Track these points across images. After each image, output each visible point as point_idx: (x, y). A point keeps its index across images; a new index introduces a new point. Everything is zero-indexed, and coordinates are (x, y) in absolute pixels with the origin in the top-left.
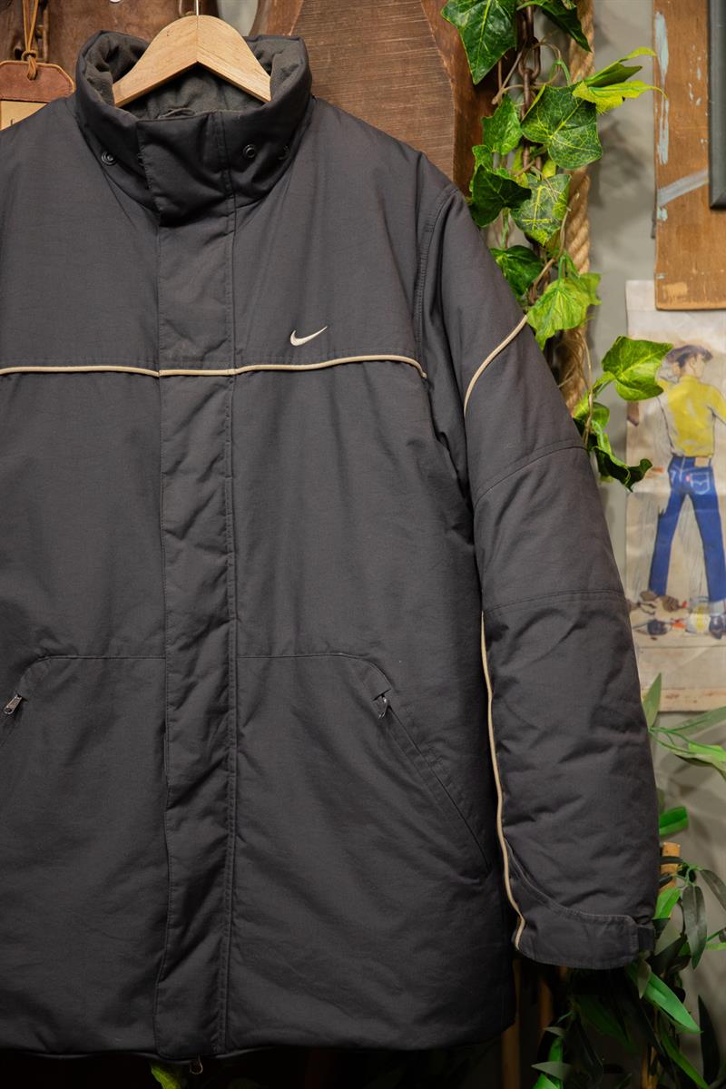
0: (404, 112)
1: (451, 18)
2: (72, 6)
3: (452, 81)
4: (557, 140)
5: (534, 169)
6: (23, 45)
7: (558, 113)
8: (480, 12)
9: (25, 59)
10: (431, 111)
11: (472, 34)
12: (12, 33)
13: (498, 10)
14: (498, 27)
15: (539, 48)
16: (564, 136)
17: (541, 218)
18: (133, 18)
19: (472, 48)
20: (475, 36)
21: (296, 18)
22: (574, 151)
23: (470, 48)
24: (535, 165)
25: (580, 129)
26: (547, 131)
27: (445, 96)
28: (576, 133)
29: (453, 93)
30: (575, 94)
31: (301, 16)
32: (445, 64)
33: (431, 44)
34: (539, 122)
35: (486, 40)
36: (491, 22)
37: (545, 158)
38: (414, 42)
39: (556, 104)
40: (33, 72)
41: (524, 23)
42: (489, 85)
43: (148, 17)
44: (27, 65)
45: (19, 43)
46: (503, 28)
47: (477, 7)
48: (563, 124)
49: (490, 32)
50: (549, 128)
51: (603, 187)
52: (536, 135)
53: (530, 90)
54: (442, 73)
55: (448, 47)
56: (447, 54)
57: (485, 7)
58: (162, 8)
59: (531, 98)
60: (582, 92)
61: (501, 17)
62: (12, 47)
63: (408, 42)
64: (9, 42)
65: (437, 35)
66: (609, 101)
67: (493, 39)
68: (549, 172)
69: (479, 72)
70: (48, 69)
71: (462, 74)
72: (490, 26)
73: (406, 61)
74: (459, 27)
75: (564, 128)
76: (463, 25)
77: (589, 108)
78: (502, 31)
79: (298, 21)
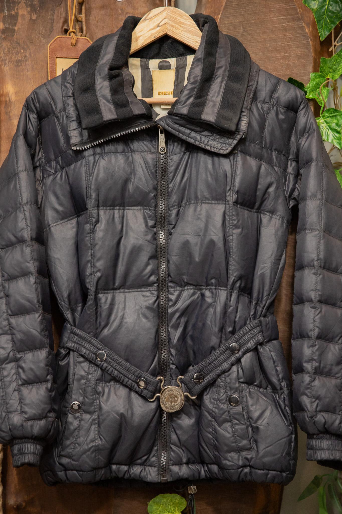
0: (284, 58)
1: (308, 4)
2: (95, 4)
3: (311, 40)
6: (68, 26)
8: (325, 1)
9: (69, 35)
10: (299, 57)
11: (319, 13)
12: (62, 20)
14: (335, 8)
18: (130, 10)
19: (320, 20)
20: (321, 14)
21: (222, 7)
23: (319, 21)
27: (307, 49)
29: (311, 47)
31: (226, 6)
32: (307, 30)
33: (299, 20)
35: (328, 16)
36: (331, 6)
38: (289, 18)
40: (74, 42)
43: (138, 8)
44: (71, 38)
45: (66, 25)
46: (338, 9)
49: (330, 11)
54: (305, 36)
55: (308, 21)
56: (308, 25)
62: (62, 27)
63: (286, 19)
64: (60, 25)
65: (302, 14)
67: (332, 15)
69: (324, 34)
70: (82, 40)
71: (316, 35)
72: (330, 8)
73: (285, 30)
74: (313, 9)
76: (315, 8)
78: (337, 10)
79: (224, 9)
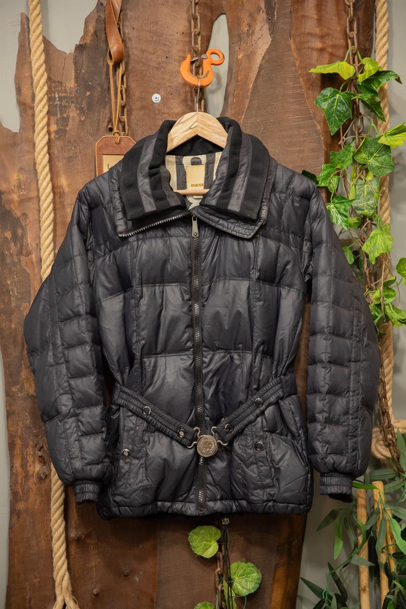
0: (299, 151)
1: (319, 105)
2: (135, 106)
3: (322, 135)
4: (372, 162)
5: (362, 177)
6: (112, 125)
7: (372, 150)
8: (333, 102)
9: (114, 135)
10: (313, 150)
11: (329, 112)
12: (107, 120)
13: (342, 101)
14: (342, 108)
15: (363, 118)
16: (376, 160)
17: (368, 201)
18: (165, 110)
19: (330, 118)
20: (331, 113)
21: (246, 109)
22: (381, 167)
23: (329, 119)
24: (362, 174)
25: (384, 157)
26: (367, 158)
27: (319, 143)
28: (381, 159)
29: (323, 141)
30: (379, 142)
31: (248, 108)
32: (318, 128)
33: (312, 119)
34: (363, 154)
35: (336, 114)
36: (339, 106)
37: (367, 171)
38: (303, 118)
39: (371, 145)
40: (118, 141)
41: (355, 106)
43: (172, 109)
44: (115, 137)
45: (110, 124)
46: (344, 109)
47: (331, 99)
48: (375, 154)
49: (338, 111)
50: (368, 156)
51: (395, 181)
52: (362, 160)
53: (359, 138)
54: (317, 132)
55: (320, 119)
56: (319, 122)
57: (335, 99)
58: (179, 104)
59: (359, 142)
60: (383, 140)
61: (343, 104)
62: (107, 127)
63: (300, 118)
64: (106, 124)
65: (314, 114)
66: (397, 143)
67: (340, 114)
68: (370, 177)
69: (333, 130)
70: (125, 139)
71: (326, 131)
72: (338, 108)
73: (300, 128)
74: (323, 109)
75: (375, 157)
76: (325, 108)
77: (387, 148)
78: (344, 111)
79: (247, 110)
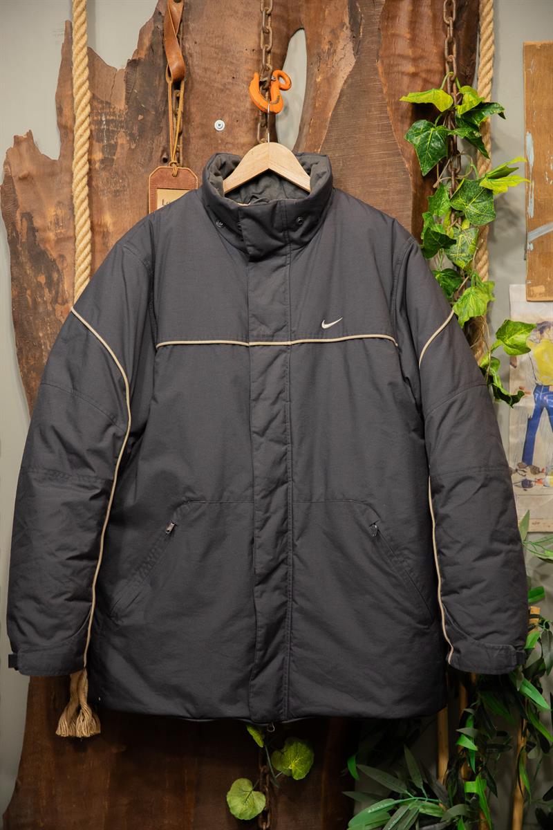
0: (384, 193)
1: (410, 140)
3: (411, 175)
4: (471, 209)
5: (457, 225)
6: (168, 155)
7: (471, 194)
8: (427, 137)
9: (171, 165)
10: (399, 192)
11: (422, 149)
12: (161, 149)
13: (437, 136)
14: (437, 145)
15: (460, 157)
16: (474, 206)
17: (461, 253)
18: (230, 140)
19: (422, 156)
20: (424, 149)
22: (480, 215)
23: (421, 156)
24: (457, 222)
25: (484, 203)
26: (465, 204)
27: (407, 184)
28: (481, 205)
29: (411, 182)
30: (481, 185)
31: (326, 140)
32: (407, 166)
33: (399, 155)
34: (461, 199)
35: (430, 152)
36: (433, 142)
37: (463, 218)
38: (389, 154)
39: (470, 189)
40: (175, 173)
41: (452, 142)
42: (432, 176)
43: (238, 139)
44: (171, 169)
45: (165, 154)
46: (440, 145)
47: (425, 134)
48: (474, 200)
49: (432, 148)
50: (466, 202)
51: (496, 231)
52: (459, 206)
53: (455, 181)
54: (405, 171)
55: (409, 156)
56: (408, 160)
57: (430, 134)
58: (246, 134)
59: (456, 185)
60: (485, 183)
61: (439, 140)
62: (161, 156)
63: (386, 154)
64: (160, 154)
65: (403, 150)
66: (500, 189)
67: (434, 152)
68: (466, 226)
69: (426, 169)
70: (184, 171)
71: (417, 171)
72: (432, 144)
73: (384, 165)
74: (415, 145)
75: (474, 202)
76: (417, 143)
77: (489, 192)
78: (439, 148)
79: (324, 142)
